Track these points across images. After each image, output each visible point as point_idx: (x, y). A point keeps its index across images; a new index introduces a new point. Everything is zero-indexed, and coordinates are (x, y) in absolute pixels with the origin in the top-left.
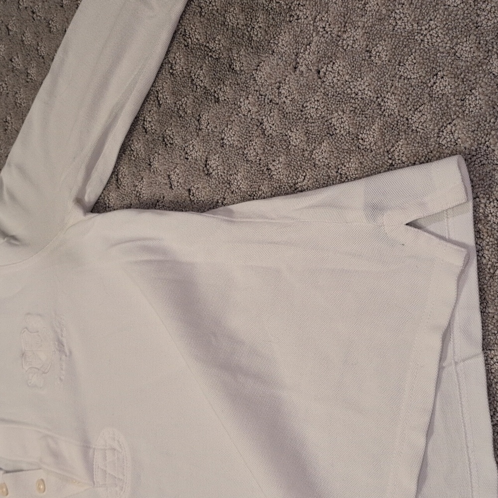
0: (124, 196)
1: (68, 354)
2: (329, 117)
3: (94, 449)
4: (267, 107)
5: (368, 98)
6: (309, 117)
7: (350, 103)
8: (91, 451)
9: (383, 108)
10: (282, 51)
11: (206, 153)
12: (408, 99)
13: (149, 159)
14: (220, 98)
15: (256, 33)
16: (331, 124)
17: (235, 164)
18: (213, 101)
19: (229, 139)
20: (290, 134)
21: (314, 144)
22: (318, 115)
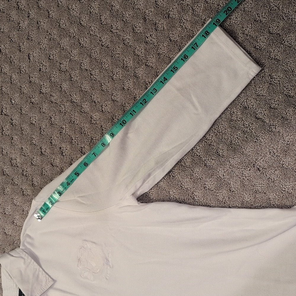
4: (235, 178)
6: (257, 190)
10: (248, 154)
14: (207, 164)
15: (235, 140)
18: (204, 165)
19: (209, 186)
20: (245, 195)
22: (262, 191)
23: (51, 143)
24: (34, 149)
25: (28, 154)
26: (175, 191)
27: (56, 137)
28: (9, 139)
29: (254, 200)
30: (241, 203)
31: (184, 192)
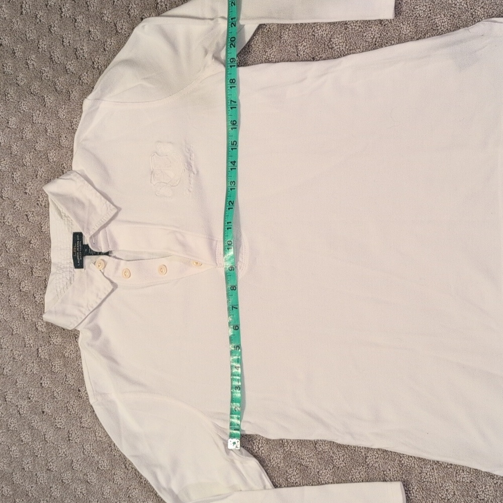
0: (256, 59)
1: (196, 173)
2: (434, 18)
3: (217, 241)
5: (463, 8)
6: (418, 16)
7: (451, 10)
8: (215, 242)
9: (474, 16)
11: (332, 33)
12: (493, 12)
13: (281, 33)
16: (434, 22)
17: (355, 43)
19: (352, 24)
20: (402, 26)
21: (420, 35)
22: (425, 15)
23: (129, 14)
24: (107, 28)
25: (99, 38)
26: (305, 44)
27: (135, 4)
28: (71, 21)
29: (415, 30)
30: (398, 39)
31: (317, 41)
